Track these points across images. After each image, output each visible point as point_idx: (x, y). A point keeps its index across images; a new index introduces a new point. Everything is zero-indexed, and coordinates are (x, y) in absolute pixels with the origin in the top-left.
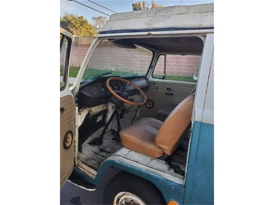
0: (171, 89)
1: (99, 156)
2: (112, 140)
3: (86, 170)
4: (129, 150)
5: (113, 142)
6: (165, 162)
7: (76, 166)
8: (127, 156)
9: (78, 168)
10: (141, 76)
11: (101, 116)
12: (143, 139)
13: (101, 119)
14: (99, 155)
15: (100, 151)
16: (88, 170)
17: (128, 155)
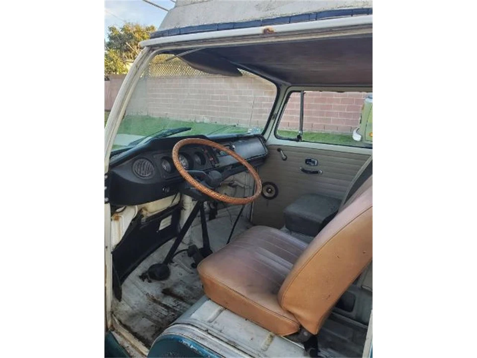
0: (314, 162)
1: (160, 308)
2: (191, 267)
3: (129, 341)
4: (220, 308)
5: (192, 273)
6: (303, 348)
7: (110, 330)
8: (212, 327)
9: (112, 334)
10: (252, 134)
11: (170, 217)
12: (251, 287)
13: (169, 224)
14: (160, 303)
15: (163, 294)
16: (132, 342)
17: (216, 322)
